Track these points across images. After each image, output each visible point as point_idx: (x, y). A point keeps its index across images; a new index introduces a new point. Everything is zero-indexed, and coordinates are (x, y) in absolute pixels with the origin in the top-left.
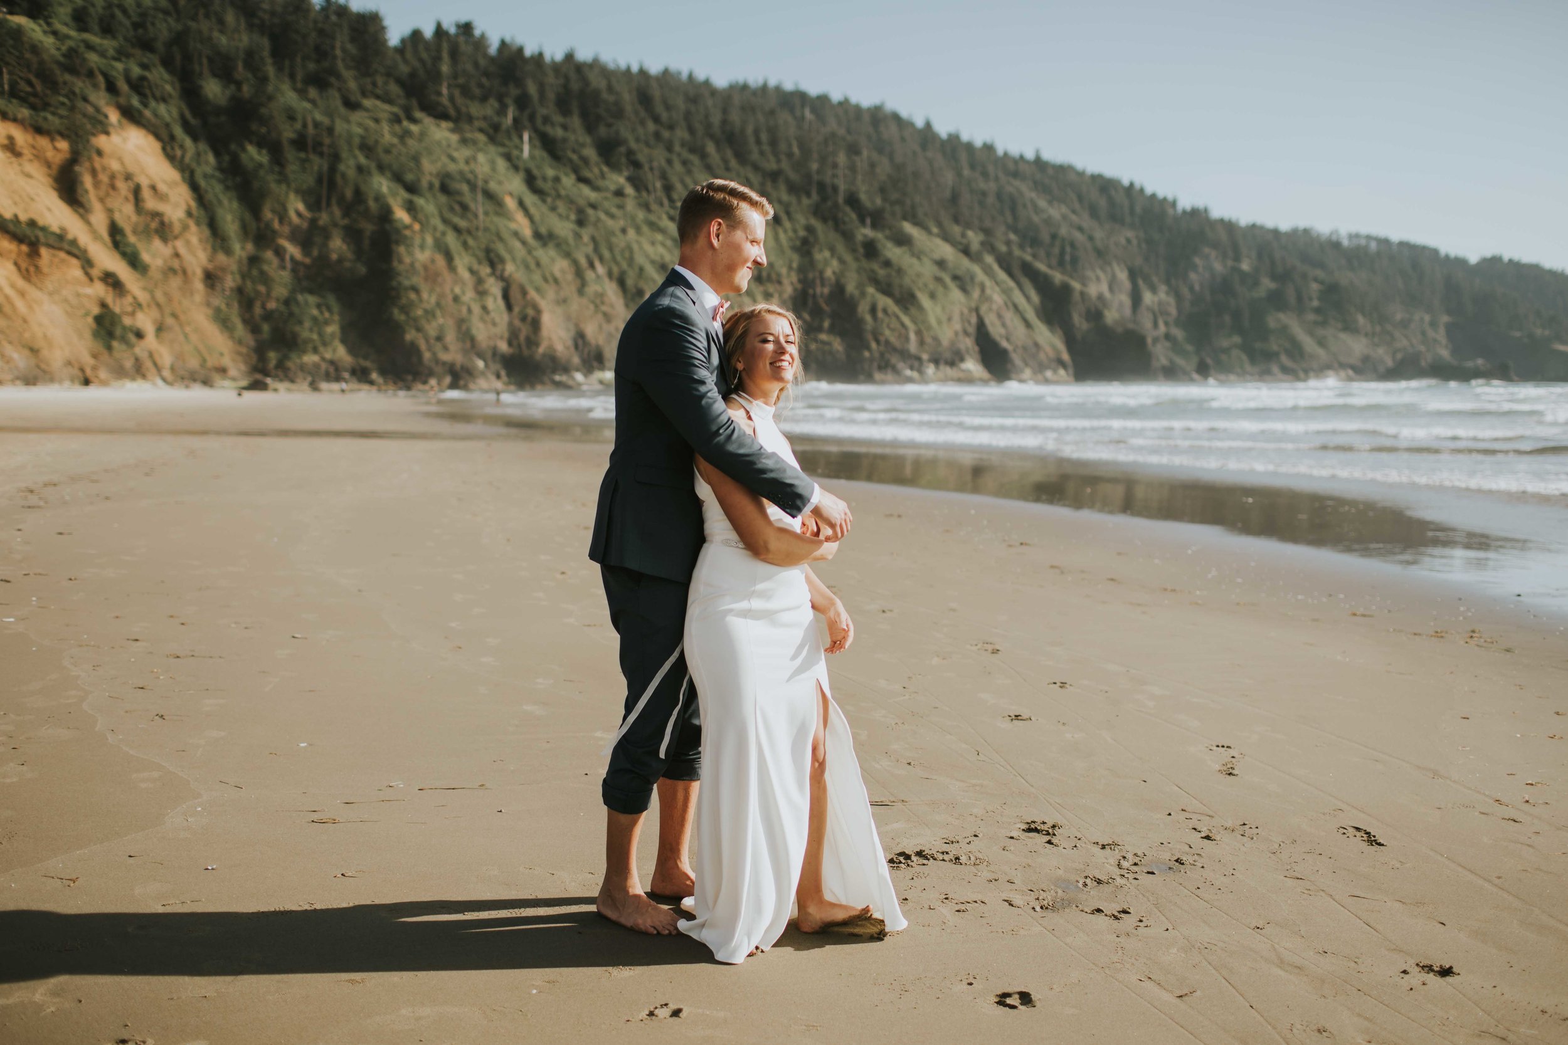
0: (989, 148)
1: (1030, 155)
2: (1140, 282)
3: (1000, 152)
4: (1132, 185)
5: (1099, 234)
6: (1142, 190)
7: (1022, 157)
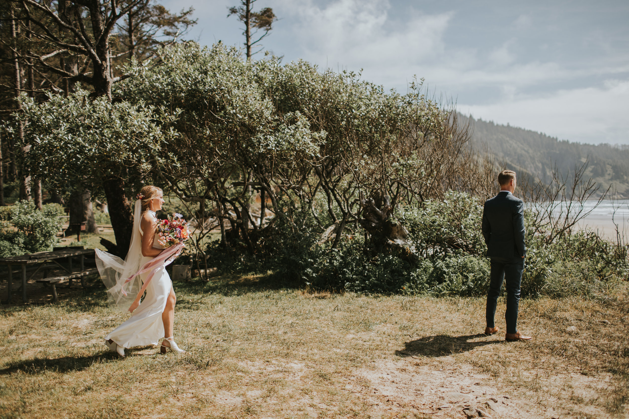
0: (492, 123)
1: (505, 124)
2: (546, 167)
3: (495, 124)
4: (541, 133)
5: (531, 151)
6: (545, 135)
7: (503, 126)
